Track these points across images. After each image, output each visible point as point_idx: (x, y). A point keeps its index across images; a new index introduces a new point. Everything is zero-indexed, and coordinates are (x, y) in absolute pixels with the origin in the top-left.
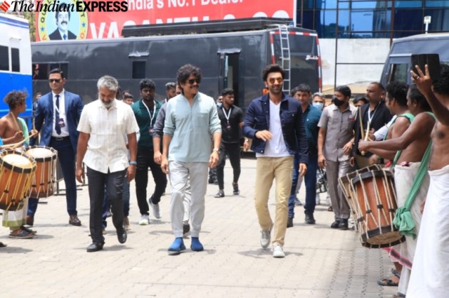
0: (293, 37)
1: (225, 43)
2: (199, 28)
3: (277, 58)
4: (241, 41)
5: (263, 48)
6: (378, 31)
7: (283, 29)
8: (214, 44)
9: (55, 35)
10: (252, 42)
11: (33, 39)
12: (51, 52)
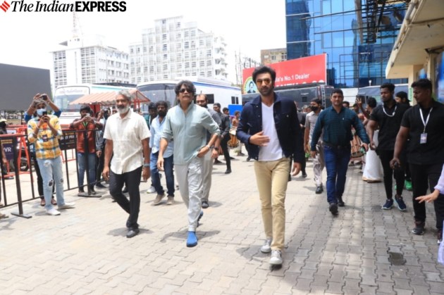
0: (326, 89)
1: (303, 91)
2: (295, 87)
3: (321, 95)
4: (309, 91)
5: (316, 92)
6: (355, 86)
7: (322, 86)
8: (300, 92)
9: (249, 92)
10: (312, 91)
11: (242, 93)
12: (248, 97)
